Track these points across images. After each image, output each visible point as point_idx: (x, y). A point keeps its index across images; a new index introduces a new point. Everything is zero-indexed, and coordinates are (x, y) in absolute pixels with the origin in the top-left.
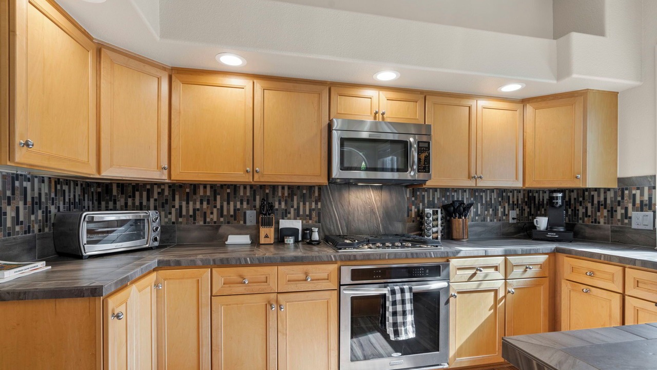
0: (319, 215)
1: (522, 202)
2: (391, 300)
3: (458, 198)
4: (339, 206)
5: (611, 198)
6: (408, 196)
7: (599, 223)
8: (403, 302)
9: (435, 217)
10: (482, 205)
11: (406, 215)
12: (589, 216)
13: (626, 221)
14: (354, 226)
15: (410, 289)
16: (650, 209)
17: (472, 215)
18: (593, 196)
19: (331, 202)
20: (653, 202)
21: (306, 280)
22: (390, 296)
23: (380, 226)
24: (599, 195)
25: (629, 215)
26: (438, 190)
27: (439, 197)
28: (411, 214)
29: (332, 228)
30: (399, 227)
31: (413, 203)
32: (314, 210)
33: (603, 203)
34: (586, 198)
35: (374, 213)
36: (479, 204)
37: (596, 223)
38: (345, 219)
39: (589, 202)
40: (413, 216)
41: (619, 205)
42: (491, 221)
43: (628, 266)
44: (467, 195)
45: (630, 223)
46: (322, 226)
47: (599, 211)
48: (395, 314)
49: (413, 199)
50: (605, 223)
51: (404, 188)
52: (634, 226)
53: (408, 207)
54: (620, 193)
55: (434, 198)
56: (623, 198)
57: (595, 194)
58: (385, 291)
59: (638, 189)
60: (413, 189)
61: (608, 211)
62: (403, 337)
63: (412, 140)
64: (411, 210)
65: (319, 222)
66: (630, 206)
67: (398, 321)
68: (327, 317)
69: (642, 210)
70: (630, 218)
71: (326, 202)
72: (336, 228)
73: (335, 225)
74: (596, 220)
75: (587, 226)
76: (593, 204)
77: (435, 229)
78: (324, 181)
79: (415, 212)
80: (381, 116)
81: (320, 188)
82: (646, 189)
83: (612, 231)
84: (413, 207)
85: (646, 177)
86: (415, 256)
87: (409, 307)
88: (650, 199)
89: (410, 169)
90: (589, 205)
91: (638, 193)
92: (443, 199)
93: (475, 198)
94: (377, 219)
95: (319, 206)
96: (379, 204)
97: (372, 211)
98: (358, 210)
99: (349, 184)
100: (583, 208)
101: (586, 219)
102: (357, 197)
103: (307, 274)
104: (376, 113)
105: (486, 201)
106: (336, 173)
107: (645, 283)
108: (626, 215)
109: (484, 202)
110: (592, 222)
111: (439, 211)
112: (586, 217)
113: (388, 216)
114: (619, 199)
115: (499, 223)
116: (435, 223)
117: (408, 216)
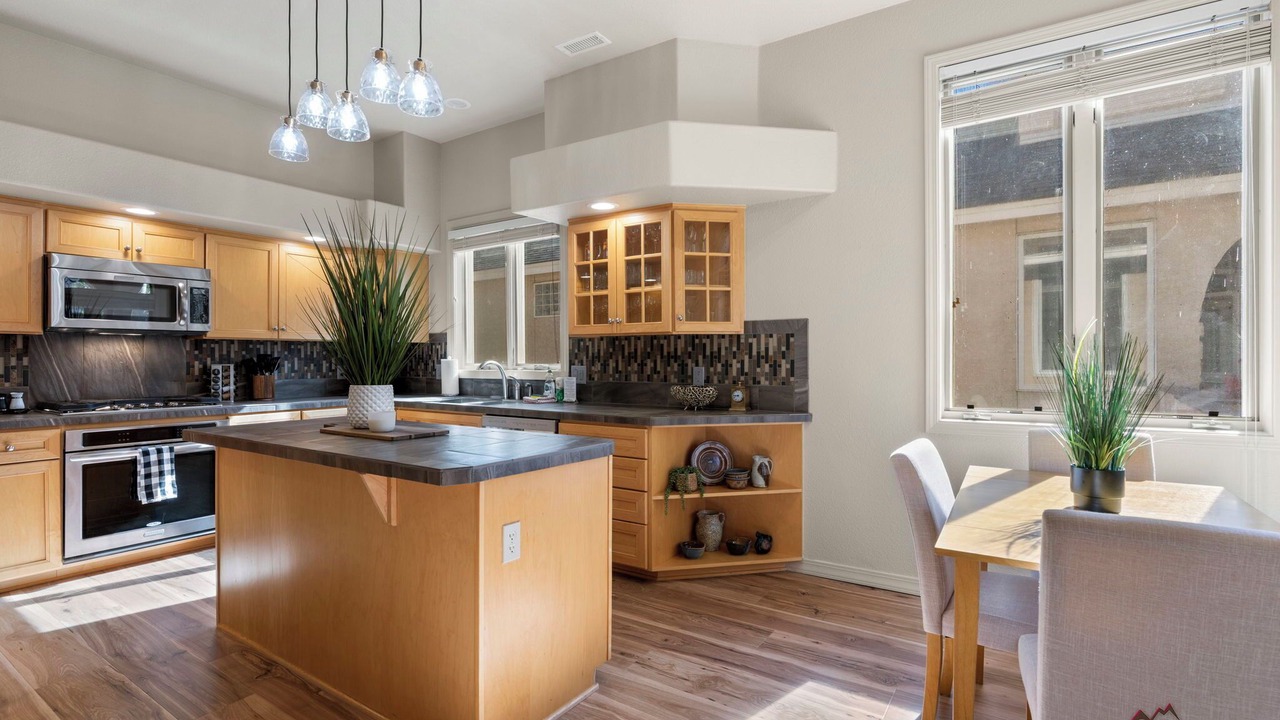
0: (25, 375)
2: (142, 462)
3: (266, 351)
4: (65, 361)
5: (426, 352)
6: (188, 349)
7: (419, 376)
8: (160, 462)
9: (225, 374)
10: (300, 359)
11: (184, 372)
12: (414, 370)
13: (434, 373)
14: (94, 387)
15: (171, 450)
17: (286, 371)
19: (48, 356)
20: (446, 356)
21: (6, 450)
22: (142, 459)
23: (139, 387)
26: (236, 343)
27: (237, 350)
28: (194, 371)
29: (51, 392)
30: (174, 389)
31: (196, 358)
32: (13, 368)
33: (421, 356)
36: (296, 359)
38: (76, 380)
40: (197, 373)
41: (430, 358)
42: (312, 378)
44: (277, 349)
46: (31, 388)
47: (419, 364)
48: (148, 476)
49: (196, 352)
50: (422, 376)
51: (180, 340)
52: (437, 377)
53: (188, 364)
54: (431, 347)
55: (228, 352)
56: (432, 353)
58: (137, 454)
60: (193, 342)
61: (424, 364)
62: (159, 498)
63: (181, 285)
64: (193, 367)
65: (25, 384)
66: (436, 359)
67: (153, 483)
68: (42, 492)
70: (435, 370)
71: (40, 357)
72: (58, 391)
73: (57, 388)
78: (36, 329)
79: (199, 369)
80: (135, 253)
81: (26, 338)
83: (426, 383)
84: (196, 363)
85: (442, 335)
86: (181, 415)
87: (167, 467)
88: (445, 352)
89: (178, 318)
90: (413, 359)
92: (244, 353)
93: (290, 351)
94: (134, 378)
95: (25, 362)
96: (139, 359)
97: (127, 368)
98: (100, 367)
99: (82, 334)
102: (99, 350)
103: (7, 444)
104: (127, 249)
105: (306, 355)
106: (57, 319)
108: (433, 368)
109: (303, 356)
111: (232, 366)
113: (153, 374)
115: (323, 380)
116: (226, 381)
117: (188, 373)
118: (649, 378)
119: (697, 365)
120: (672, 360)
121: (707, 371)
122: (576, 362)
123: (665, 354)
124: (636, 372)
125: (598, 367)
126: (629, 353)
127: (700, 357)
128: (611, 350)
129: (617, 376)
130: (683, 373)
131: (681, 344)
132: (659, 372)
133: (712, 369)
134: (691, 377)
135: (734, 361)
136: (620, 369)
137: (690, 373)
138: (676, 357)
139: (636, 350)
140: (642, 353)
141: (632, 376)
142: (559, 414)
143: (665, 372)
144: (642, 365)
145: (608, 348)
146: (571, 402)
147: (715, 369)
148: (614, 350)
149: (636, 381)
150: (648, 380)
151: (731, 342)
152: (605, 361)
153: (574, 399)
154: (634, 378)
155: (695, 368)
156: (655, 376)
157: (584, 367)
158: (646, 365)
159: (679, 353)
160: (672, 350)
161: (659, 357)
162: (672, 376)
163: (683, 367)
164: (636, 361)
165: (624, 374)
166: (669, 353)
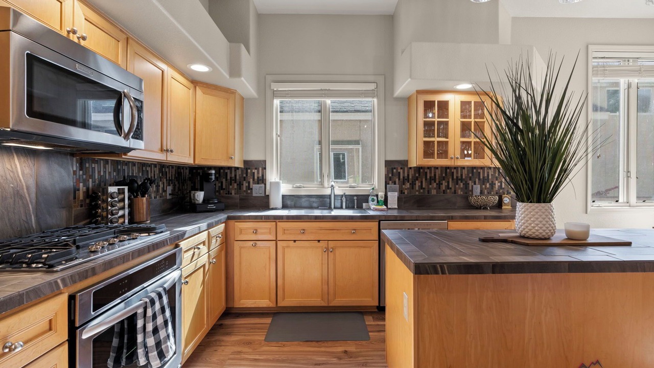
1: (158, 177)
5: (239, 175)
6: (75, 169)
7: (231, 194)
11: (72, 198)
12: (224, 189)
13: (249, 191)
15: (165, 290)
16: (263, 182)
18: (227, 173)
20: (264, 178)
23: (31, 218)
24: (231, 173)
25: (251, 187)
27: (110, 171)
28: (79, 196)
31: (81, 179)
33: (234, 178)
34: (222, 174)
35: (22, 197)
37: (229, 194)
39: (224, 178)
40: (81, 197)
41: (245, 180)
43: (278, 221)
45: (251, 193)
47: (231, 185)
49: (81, 173)
50: (235, 194)
51: (69, 157)
52: (254, 195)
53: (74, 186)
54: (245, 171)
55: (105, 172)
56: (247, 175)
57: (228, 171)
59: (256, 169)
60: (81, 159)
61: (237, 185)
64: (79, 190)
66: (251, 181)
69: (258, 184)
70: (252, 189)
74: (229, 191)
75: (223, 197)
76: (226, 180)
77: (121, 213)
79: (84, 192)
82: (260, 169)
83: (240, 200)
84: (81, 185)
85: (260, 161)
88: (263, 175)
90: (224, 180)
91: (256, 171)
94: (26, 206)
96: (30, 181)
97: (18, 194)
100: (219, 183)
101: (222, 191)
107: (287, 230)
108: (249, 188)
110: (226, 194)
111: (126, 188)
112: (222, 190)
113: (44, 200)
114: (245, 175)
115: (161, 200)
116: (121, 204)
117: (75, 198)
118: (444, 192)
119: (475, 184)
120: (459, 182)
121: (481, 187)
122: (390, 182)
123: (455, 177)
124: (435, 189)
125: (408, 185)
126: (430, 177)
127: (477, 180)
128: (417, 175)
129: (422, 191)
130: (466, 189)
131: (465, 172)
132: (451, 188)
133: (484, 186)
134: (472, 191)
135: (497, 182)
136: (424, 187)
137: (470, 189)
138: (462, 180)
139: (435, 175)
140: (439, 177)
141: (433, 191)
142: (379, 216)
143: (455, 187)
144: (439, 184)
145: (415, 174)
146: (395, 209)
147: (486, 186)
148: (419, 175)
149: (435, 193)
150: (444, 193)
151: (495, 172)
152: (413, 182)
153: (396, 207)
154: (434, 192)
155: (474, 186)
156: (448, 191)
157: (397, 186)
158: (442, 184)
159: (464, 177)
160: (459, 175)
161: (451, 180)
162: (459, 191)
163: (466, 185)
164: (435, 182)
165: (427, 190)
166: (457, 177)
